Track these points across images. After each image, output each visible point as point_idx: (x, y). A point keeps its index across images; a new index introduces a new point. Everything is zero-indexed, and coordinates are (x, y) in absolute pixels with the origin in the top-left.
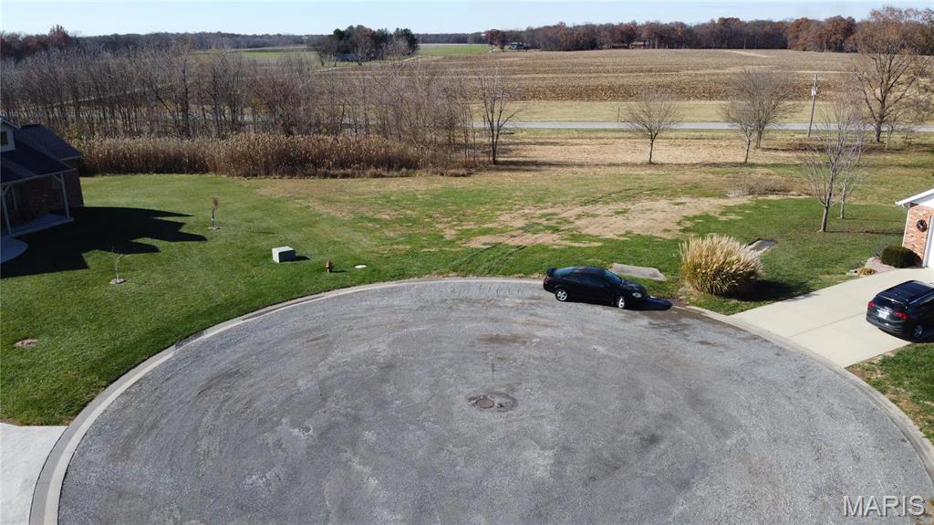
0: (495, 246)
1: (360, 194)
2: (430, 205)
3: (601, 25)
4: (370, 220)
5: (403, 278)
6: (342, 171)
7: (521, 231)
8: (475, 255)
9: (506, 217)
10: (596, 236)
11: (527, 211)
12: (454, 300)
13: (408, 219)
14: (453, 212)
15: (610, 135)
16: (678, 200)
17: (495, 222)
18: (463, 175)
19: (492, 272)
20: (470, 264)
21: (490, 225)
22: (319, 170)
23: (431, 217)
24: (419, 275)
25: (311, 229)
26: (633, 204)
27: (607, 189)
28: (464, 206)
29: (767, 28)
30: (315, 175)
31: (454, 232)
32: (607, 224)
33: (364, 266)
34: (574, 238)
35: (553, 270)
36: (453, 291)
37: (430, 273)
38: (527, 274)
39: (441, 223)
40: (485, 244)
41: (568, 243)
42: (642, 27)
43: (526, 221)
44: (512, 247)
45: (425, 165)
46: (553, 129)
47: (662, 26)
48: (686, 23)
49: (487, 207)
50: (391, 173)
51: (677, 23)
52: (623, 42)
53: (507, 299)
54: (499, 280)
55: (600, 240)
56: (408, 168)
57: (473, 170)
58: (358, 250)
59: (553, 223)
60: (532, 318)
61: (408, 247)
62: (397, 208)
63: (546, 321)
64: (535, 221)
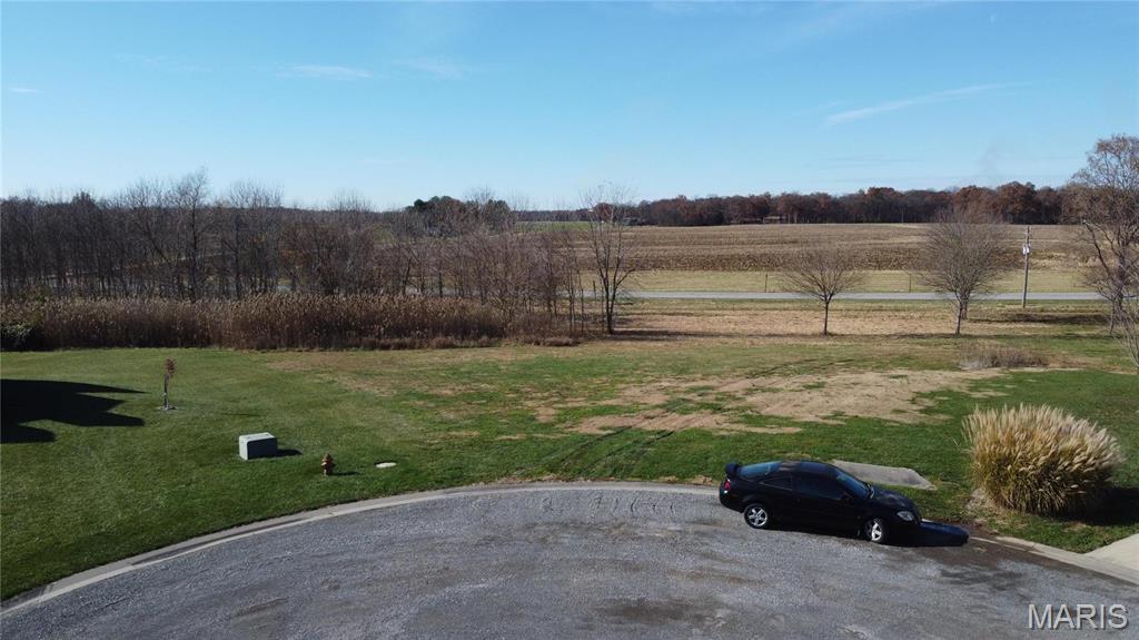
0: (621, 431)
1: (416, 367)
2: (518, 376)
3: (728, 198)
4: (421, 397)
5: (459, 484)
6: (397, 340)
7: (662, 410)
8: (587, 444)
9: (633, 392)
10: (787, 418)
11: (665, 384)
12: (548, 524)
13: (480, 395)
14: (552, 385)
15: (758, 306)
16: (893, 373)
17: (619, 397)
18: (567, 345)
19: (619, 472)
20: (578, 461)
21: (610, 402)
22: (365, 339)
23: (517, 391)
24: (488, 479)
25: (324, 410)
26: (828, 377)
27: (779, 359)
28: (569, 377)
29: (927, 199)
30: (358, 346)
31: (552, 411)
32: (799, 402)
33: (393, 464)
34: (749, 420)
35: (737, 467)
36: (547, 508)
37: (507, 475)
38: (683, 478)
39: (531, 399)
40: (603, 428)
41: (742, 427)
42: (777, 199)
43: (668, 397)
44: (649, 433)
45: (514, 332)
46: (682, 299)
47: (801, 197)
48: (830, 194)
49: (604, 378)
50: (466, 342)
51: (819, 194)
52: (755, 216)
53: (651, 524)
54: (632, 488)
55: (795, 424)
56: (491, 336)
57: (581, 339)
58: (390, 440)
59: (710, 399)
60: (705, 563)
61: (475, 433)
62: (465, 380)
63: (736, 569)
64: (682, 396)
